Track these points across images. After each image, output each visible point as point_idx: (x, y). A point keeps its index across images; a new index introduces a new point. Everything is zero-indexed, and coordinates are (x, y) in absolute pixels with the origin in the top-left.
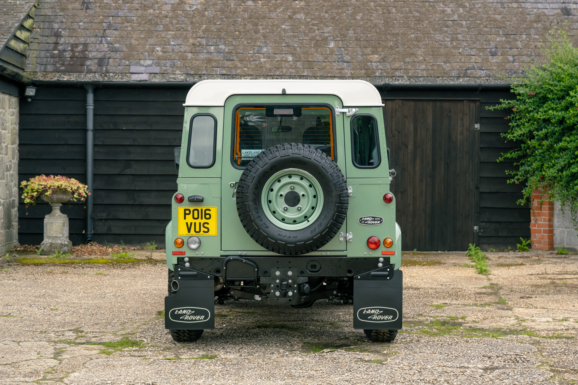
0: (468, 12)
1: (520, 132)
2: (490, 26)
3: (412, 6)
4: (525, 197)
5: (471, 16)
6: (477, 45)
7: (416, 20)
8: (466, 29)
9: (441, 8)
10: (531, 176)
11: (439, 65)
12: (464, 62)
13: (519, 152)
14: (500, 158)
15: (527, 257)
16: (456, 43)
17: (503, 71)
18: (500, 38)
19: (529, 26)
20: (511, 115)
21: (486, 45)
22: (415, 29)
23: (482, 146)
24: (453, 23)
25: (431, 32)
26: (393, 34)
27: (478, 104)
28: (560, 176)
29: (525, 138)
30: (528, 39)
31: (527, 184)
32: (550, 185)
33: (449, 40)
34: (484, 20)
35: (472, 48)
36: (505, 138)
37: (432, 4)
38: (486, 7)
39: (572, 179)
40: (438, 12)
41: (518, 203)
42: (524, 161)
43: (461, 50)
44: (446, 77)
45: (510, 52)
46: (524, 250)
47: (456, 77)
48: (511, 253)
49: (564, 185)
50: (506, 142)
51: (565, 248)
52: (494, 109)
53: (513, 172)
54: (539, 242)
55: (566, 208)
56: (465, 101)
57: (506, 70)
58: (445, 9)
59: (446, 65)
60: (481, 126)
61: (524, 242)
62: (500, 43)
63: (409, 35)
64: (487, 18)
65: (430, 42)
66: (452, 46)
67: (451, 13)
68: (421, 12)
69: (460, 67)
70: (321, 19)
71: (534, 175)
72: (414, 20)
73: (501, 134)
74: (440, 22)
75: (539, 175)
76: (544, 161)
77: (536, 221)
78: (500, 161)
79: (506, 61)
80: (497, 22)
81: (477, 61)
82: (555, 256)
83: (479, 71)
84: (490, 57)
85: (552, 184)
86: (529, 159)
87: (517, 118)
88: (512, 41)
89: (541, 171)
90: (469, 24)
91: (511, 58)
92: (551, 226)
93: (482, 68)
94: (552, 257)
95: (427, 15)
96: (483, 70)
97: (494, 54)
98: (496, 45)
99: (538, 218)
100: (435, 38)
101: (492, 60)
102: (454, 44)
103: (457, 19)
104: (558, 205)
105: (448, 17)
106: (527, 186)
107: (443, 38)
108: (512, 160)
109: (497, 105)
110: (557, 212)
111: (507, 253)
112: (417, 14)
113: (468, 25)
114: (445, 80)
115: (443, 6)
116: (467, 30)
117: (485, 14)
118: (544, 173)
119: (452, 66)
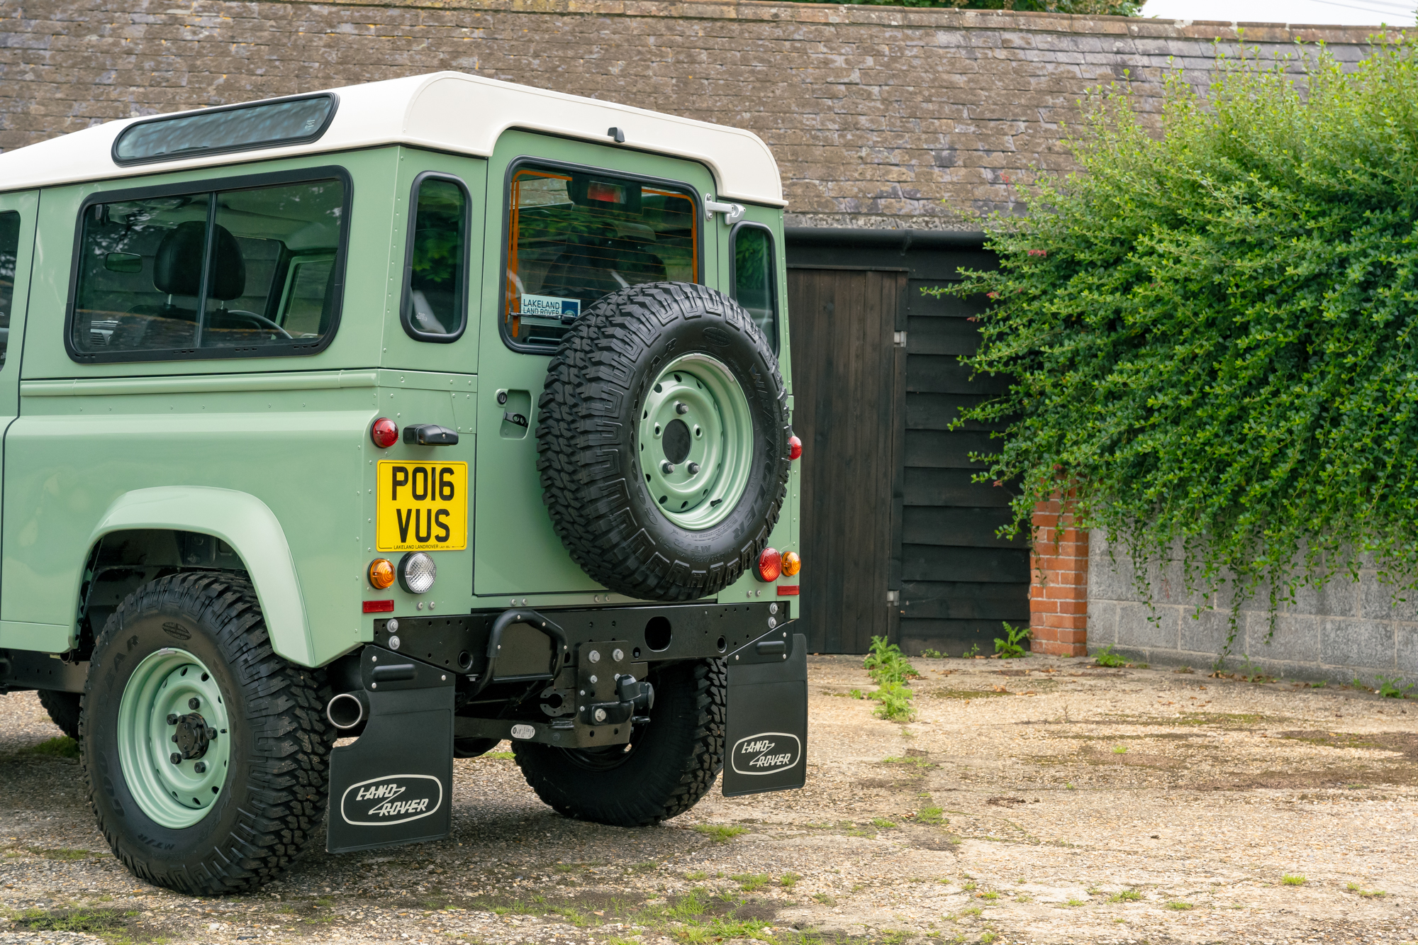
0: (887, 66)
1: (1006, 352)
2: (939, 99)
3: (749, 48)
4: (1017, 519)
5: (893, 75)
6: (906, 141)
7: (758, 80)
8: (878, 104)
9: (821, 56)
10: (1034, 466)
11: (807, 186)
12: (871, 180)
13: (1005, 405)
14: (955, 420)
15: (1017, 673)
16: (853, 135)
17: (968, 203)
18: (964, 127)
19: (1035, 103)
20: (984, 312)
21: (926, 141)
22: (753, 101)
23: (911, 389)
24: (847, 89)
25: (794, 108)
26: (697, 110)
27: (902, 281)
28: (1108, 464)
29: (1019, 369)
30: (1030, 131)
31: (1021, 486)
32: (1080, 489)
33: (836, 127)
34: (924, 85)
35: (893, 149)
36: (968, 369)
37: (798, 45)
38: (929, 57)
39: (1138, 473)
40: (812, 63)
41: (999, 535)
42: (1015, 429)
43: (864, 153)
44: (824, 213)
45: (986, 160)
46: (1012, 654)
47: (849, 214)
48: (980, 661)
49: (1117, 486)
50: (970, 379)
51: (1116, 651)
52: (942, 295)
53: (987, 456)
54: (1051, 635)
55: (1120, 548)
56: (870, 274)
57: (975, 201)
58: (830, 56)
59: (826, 186)
60: (908, 337)
61: (1013, 633)
62: (963, 139)
63: (739, 112)
64: (933, 80)
65: (789, 132)
66: (842, 141)
67: (844, 66)
68: (770, 62)
69: (860, 190)
70: (522, 69)
71: (1040, 464)
72: (751, 79)
73: (959, 359)
74: (815, 86)
75: (1054, 461)
76: (1067, 427)
77: (1044, 580)
78: (955, 427)
79: (976, 180)
80: (957, 91)
81: (904, 178)
82: (1089, 671)
83: (908, 201)
84: (936, 170)
85: (1084, 487)
86: (1028, 422)
87: (1000, 316)
88: (992, 135)
89: (1058, 453)
90: (888, 92)
91: (988, 175)
92: (1081, 594)
93: (916, 194)
94: (1083, 675)
95: (785, 70)
96: (918, 200)
97: (945, 164)
98: (953, 142)
99: (1050, 573)
100: (801, 122)
101: (941, 177)
102: (849, 137)
103: (858, 81)
104: (1099, 541)
105: (837, 76)
106: (1022, 493)
107: (822, 124)
108: (987, 425)
109: (950, 285)
110: (1098, 558)
111: (969, 662)
112: (760, 67)
113: (885, 95)
114: (822, 219)
115: (825, 50)
116: (882, 107)
117: (926, 71)
118: (1065, 456)
119: (841, 189)
